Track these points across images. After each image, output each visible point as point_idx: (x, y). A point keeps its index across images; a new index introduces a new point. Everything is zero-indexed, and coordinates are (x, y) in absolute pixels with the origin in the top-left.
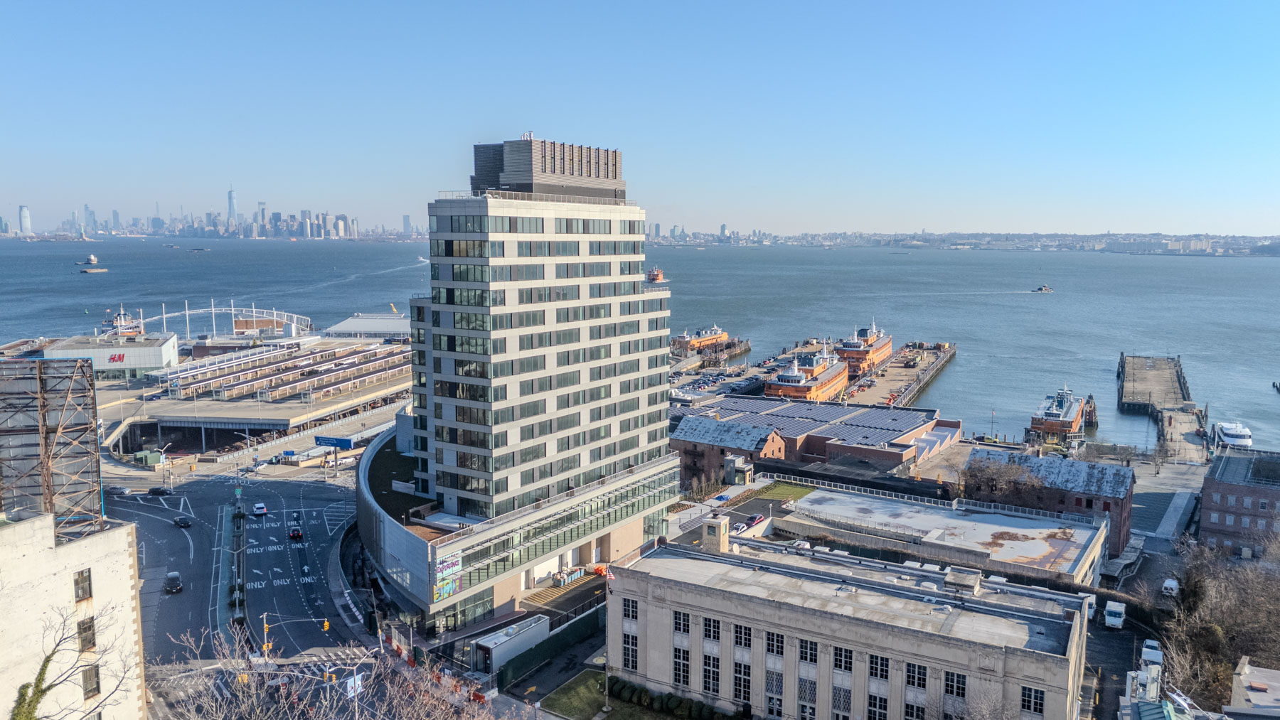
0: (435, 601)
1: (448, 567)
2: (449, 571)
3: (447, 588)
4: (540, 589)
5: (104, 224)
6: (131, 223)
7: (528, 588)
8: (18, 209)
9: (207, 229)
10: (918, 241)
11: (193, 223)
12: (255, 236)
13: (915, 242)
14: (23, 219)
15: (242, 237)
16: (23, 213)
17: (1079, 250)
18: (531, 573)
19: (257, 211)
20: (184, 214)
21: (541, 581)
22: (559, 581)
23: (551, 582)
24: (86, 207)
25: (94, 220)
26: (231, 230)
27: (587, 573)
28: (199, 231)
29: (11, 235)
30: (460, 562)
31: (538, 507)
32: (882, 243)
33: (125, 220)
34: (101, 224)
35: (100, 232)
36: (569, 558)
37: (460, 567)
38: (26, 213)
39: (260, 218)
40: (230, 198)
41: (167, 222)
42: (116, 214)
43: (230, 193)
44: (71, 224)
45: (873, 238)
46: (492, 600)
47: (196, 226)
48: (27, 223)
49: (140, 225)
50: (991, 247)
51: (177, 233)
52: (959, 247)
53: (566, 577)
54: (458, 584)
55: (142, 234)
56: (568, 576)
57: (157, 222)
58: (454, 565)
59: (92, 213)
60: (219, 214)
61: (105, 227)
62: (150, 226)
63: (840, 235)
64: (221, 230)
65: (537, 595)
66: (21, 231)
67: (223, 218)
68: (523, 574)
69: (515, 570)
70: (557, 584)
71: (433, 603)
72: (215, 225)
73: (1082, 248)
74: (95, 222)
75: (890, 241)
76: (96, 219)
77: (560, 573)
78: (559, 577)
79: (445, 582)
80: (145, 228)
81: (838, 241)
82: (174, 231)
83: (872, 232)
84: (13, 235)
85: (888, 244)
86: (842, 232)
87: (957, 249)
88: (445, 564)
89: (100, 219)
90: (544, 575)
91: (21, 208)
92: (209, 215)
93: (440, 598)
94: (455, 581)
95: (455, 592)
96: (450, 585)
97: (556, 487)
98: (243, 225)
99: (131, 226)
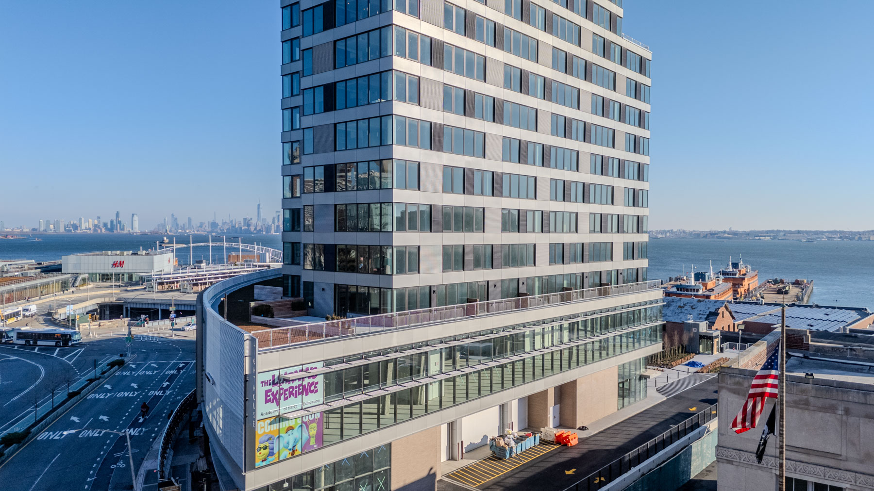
0: (258, 463)
1: (292, 393)
2: (294, 402)
3: (289, 439)
4: (471, 461)
5: (182, 226)
6: (199, 225)
7: (451, 458)
8: (131, 215)
9: (243, 228)
10: (728, 234)
11: (235, 224)
12: (273, 233)
13: (727, 235)
14: (134, 222)
15: (264, 233)
16: (134, 218)
17: (858, 240)
18: (457, 427)
19: (275, 216)
20: (231, 219)
21: (473, 449)
22: (503, 449)
23: (488, 452)
24: (173, 215)
25: (177, 223)
26: (258, 228)
27: (543, 442)
28: (239, 229)
29: (126, 232)
30: (321, 387)
31: (470, 313)
32: (701, 236)
33: (195, 223)
34: (181, 226)
35: (180, 231)
36: (514, 415)
37: (319, 396)
38: (136, 218)
39: (276, 221)
40: (259, 208)
41: (220, 224)
42: (190, 220)
43: (259, 205)
44: (164, 226)
45: (694, 233)
46: (388, 473)
47: (237, 226)
48: (136, 224)
49: (204, 226)
50: (787, 238)
51: (225, 231)
52: (761, 238)
53: (513, 444)
54: (313, 432)
55: (204, 232)
56: (516, 443)
57: (214, 225)
58: (306, 390)
59: (176, 219)
60: (251, 219)
61: (183, 228)
62: (210, 226)
63: (668, 231)
64: (252, 229)
65: (466, 470)
66: (132, 229)
67: (254, 222)
68: (444, 428)
69: (431, 420)
70: (498, 454)
71: (253, 467)
72: (249, 225)
73: (860, 239)
74: (177, 225)
75: (707, 235)
76: (178, 223)
77: (503, 436)
78: (502, 443)
79: (284, 425)
80: (207, 228)
81: (668, 234)
82: (224, 230)
83: (691, 230)
84: (127, 232)
85: (706, 236)
86: (670, 229)
87: (760, 239)
88: (285, 386)
89: (180, 223)
90: (478, 441)
91: (133, 215)
92: (245, 219)
93: (271, 459)
94: (305, 424)
95: (307, 449)
96: (296, 433)
97: (499, 286)
98: (266, 226)
99: (198, 227)
